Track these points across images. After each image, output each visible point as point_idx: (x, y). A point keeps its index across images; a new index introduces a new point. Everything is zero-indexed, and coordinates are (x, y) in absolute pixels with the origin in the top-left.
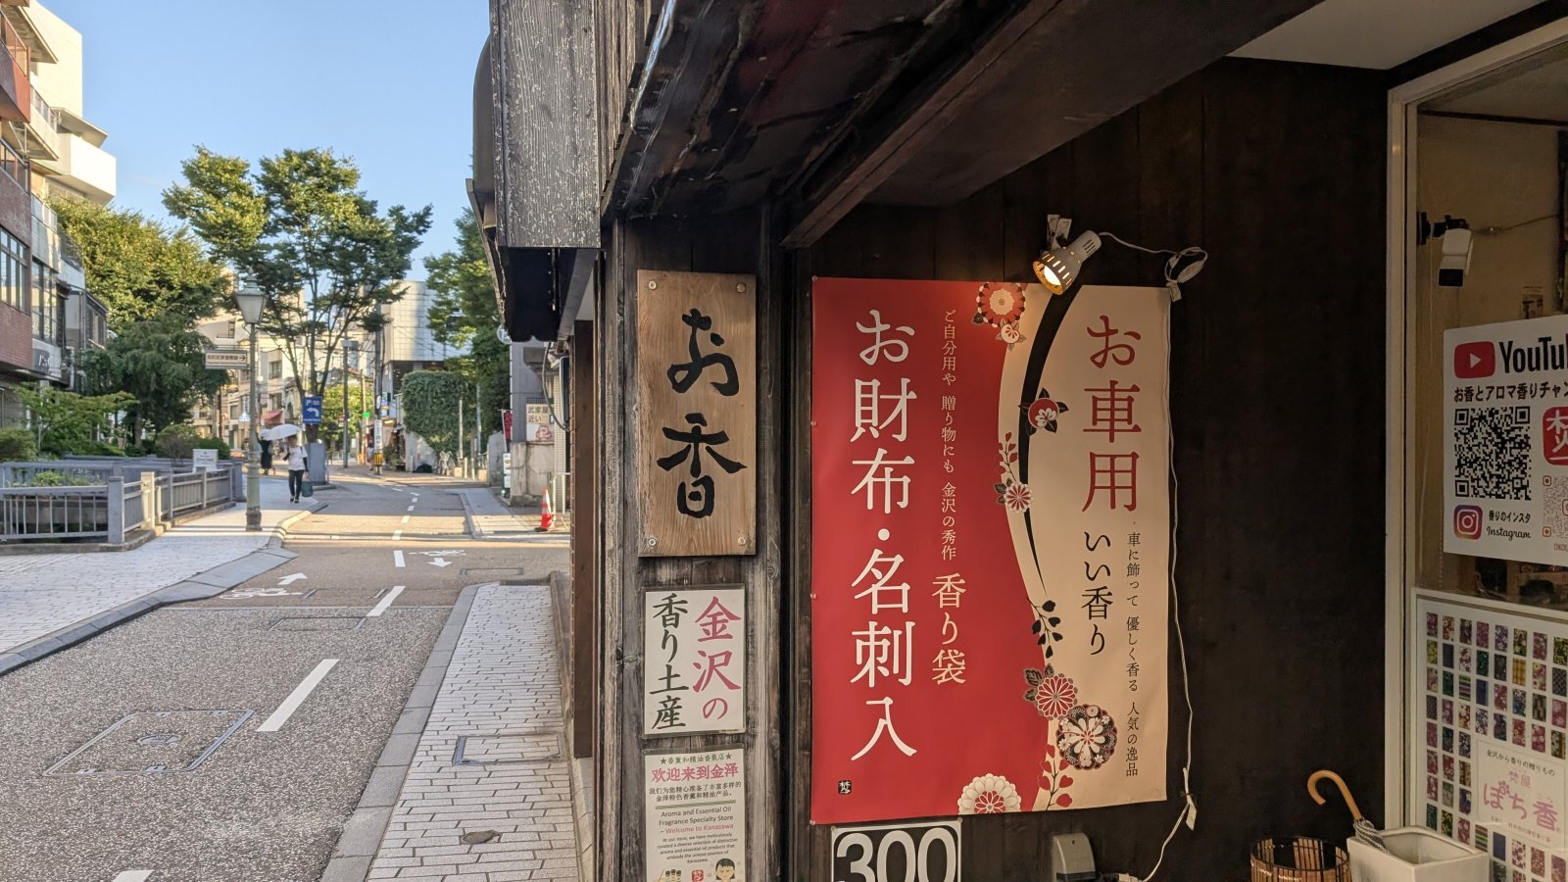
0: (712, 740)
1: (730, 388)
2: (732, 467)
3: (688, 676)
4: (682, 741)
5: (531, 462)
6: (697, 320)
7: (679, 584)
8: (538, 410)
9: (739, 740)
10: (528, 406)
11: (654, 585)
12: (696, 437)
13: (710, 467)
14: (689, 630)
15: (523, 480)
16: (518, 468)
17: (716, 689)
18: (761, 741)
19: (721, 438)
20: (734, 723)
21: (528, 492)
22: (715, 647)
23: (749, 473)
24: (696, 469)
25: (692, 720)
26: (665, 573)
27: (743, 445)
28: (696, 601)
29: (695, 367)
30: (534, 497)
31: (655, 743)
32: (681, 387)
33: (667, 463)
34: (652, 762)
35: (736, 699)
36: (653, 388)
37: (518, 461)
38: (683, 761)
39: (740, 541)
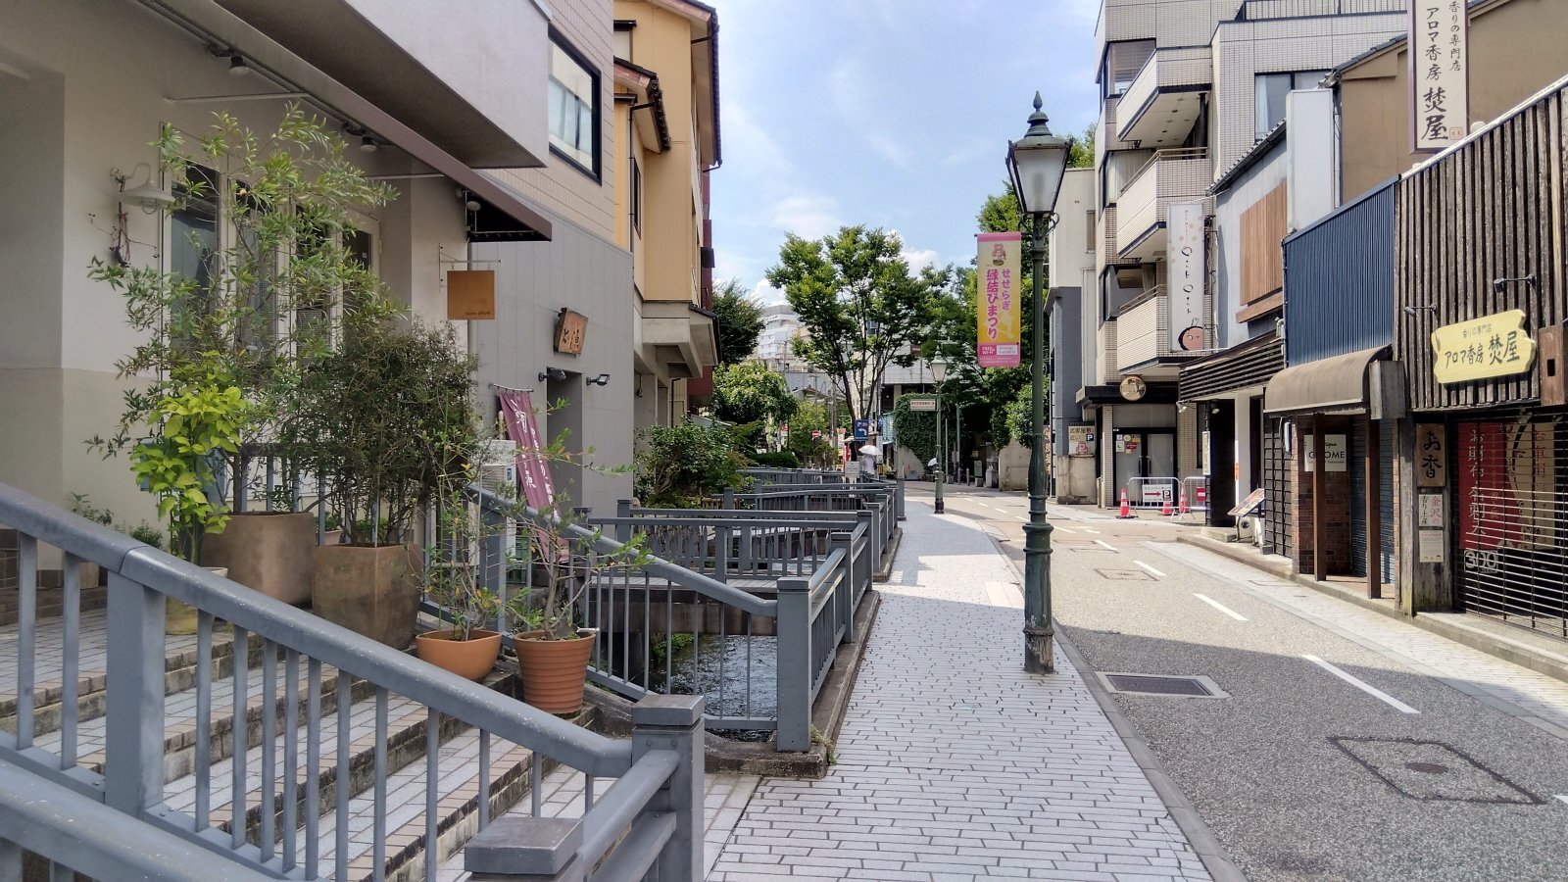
0: (1435, 528)
1: (1439, 449)
2: (1439, 467)
3: (1429, 513)
4: (1427, 528)
5: (1072, 470)
6: (1431, 434)
7: (1426, 493)
8: (1078, 431)
9: (1441, 528)
10: (1070, 427)
11: (1421, 493)
12: (1430, 460)
13: (1434, 467)
14: (1429, 503)
15: (1067, 485)
16: (1063, 475)
17: (1436, 516)
18: (1447, 529)
19: (1436, 460)
20: (1440, 524)
21: (1070, 494)
22: (1435, 507)
23: (1444, 468)
24: (1431, 467)
25: (1430, 523)
26: (1423, 491)
27: (1442, 461)
28: (1431, 497)
29: (1430, 445)
30: (1075, 497)
31: (1421, 528)
32: (1427, 449)
33: (1424, 466)
34: (1421, 532)
35: (1441, 519)
36: (1421, 449)
37: (1063, 470)
38: (1429, 532)
39: (1442, 484)
